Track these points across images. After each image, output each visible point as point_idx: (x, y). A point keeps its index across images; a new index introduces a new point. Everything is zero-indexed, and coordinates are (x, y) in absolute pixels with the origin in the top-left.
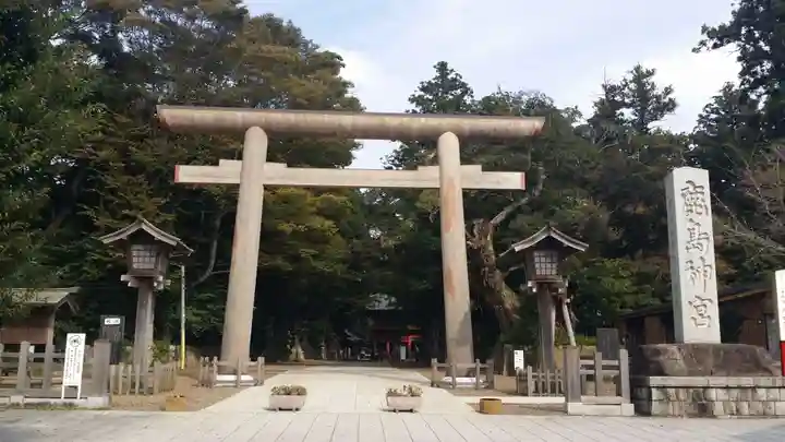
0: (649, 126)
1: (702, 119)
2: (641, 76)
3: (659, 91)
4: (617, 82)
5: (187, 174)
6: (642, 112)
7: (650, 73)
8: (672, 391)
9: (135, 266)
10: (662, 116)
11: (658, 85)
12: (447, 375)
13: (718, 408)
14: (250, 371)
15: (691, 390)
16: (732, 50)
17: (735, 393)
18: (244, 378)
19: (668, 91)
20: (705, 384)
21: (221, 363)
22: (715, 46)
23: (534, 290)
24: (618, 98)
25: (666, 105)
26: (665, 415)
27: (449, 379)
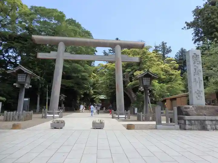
0: (165, 56)
1: (176, 56)
2: (163, 44)
3: (168, 47)
4: (158, 45)
5: (41, 55)
6: (164, 52)
7: (166, 43)
8: (193, 122)
9: (19, 81)
10: (168, 53)
11: (167, 46)
12: (117, 115)
13: (209, 127)
14: (58, 113)
15: (199, 121)
16: (192, 30)
17: (214, 122)
18: (55, 115)
19: (170, 47)
20: (204, 119)
21: (49, 111)
22: (188, 29)
23: (143, 90)
24: (158, 49)
25: (169, 51)
26: (191, 129)
27: (117, 116)
